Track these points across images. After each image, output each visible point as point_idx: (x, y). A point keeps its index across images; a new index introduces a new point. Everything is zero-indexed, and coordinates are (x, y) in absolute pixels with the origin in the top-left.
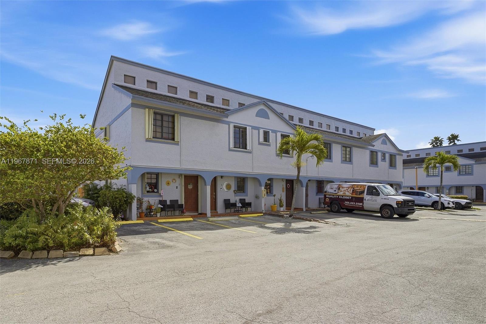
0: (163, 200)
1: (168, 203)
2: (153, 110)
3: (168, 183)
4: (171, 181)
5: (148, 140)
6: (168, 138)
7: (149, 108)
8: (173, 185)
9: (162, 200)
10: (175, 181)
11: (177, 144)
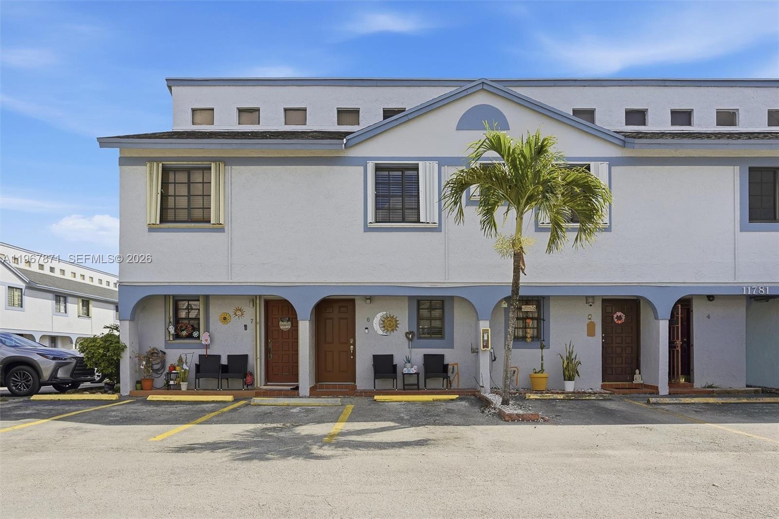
0: (208, 354)
1: (224, 361)
2: (160, 165)
3: (225, 319)
4: (232, 314)
5: (152, 229)
6: (202, 219)
7: (151, 160)
8: (237, 323)
9: (205, 355)
10: (240, 313)
11: (219, 228)
